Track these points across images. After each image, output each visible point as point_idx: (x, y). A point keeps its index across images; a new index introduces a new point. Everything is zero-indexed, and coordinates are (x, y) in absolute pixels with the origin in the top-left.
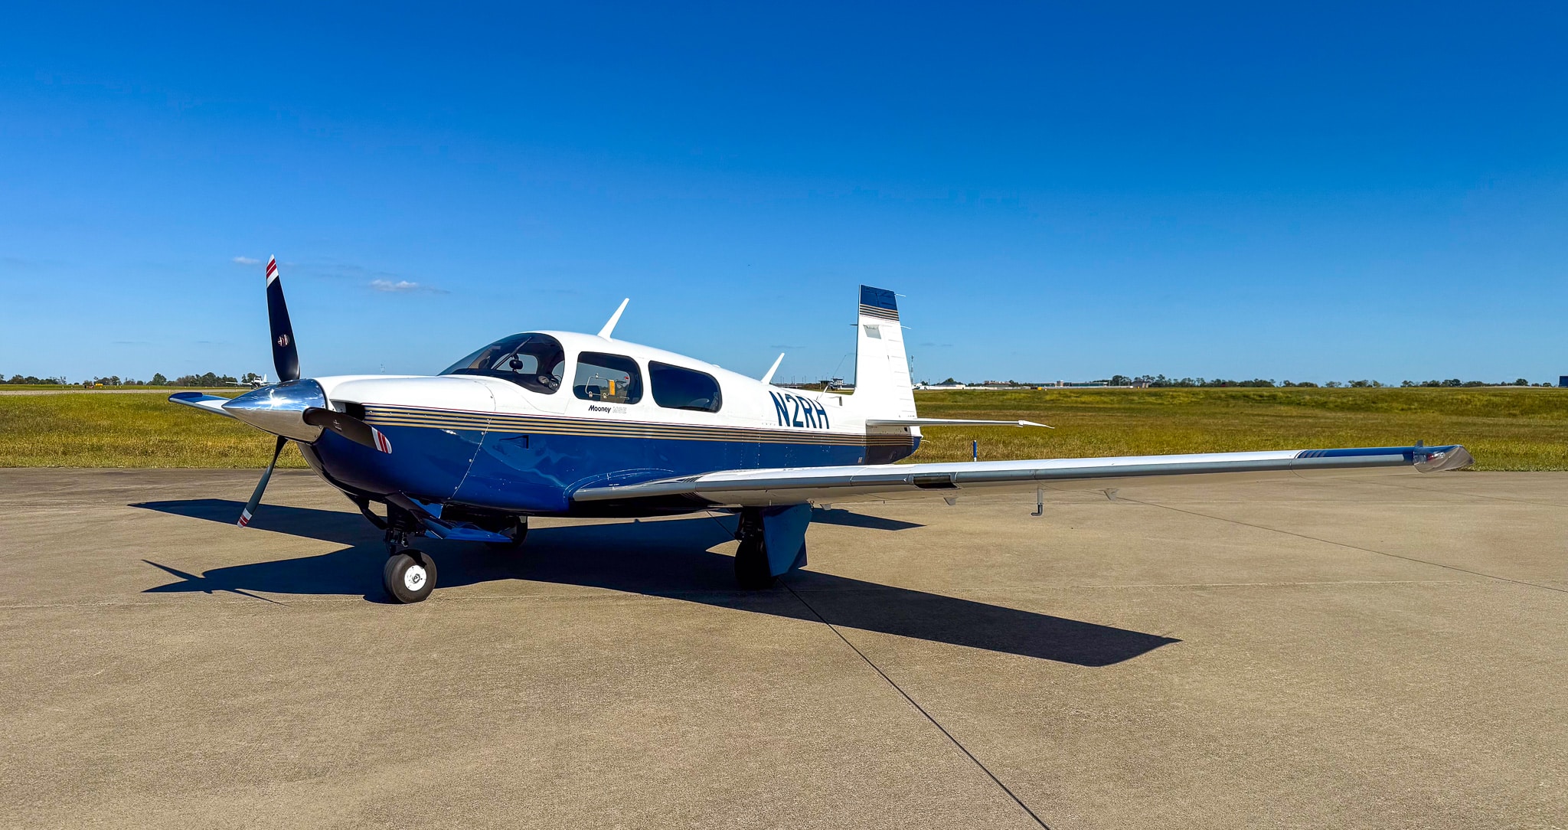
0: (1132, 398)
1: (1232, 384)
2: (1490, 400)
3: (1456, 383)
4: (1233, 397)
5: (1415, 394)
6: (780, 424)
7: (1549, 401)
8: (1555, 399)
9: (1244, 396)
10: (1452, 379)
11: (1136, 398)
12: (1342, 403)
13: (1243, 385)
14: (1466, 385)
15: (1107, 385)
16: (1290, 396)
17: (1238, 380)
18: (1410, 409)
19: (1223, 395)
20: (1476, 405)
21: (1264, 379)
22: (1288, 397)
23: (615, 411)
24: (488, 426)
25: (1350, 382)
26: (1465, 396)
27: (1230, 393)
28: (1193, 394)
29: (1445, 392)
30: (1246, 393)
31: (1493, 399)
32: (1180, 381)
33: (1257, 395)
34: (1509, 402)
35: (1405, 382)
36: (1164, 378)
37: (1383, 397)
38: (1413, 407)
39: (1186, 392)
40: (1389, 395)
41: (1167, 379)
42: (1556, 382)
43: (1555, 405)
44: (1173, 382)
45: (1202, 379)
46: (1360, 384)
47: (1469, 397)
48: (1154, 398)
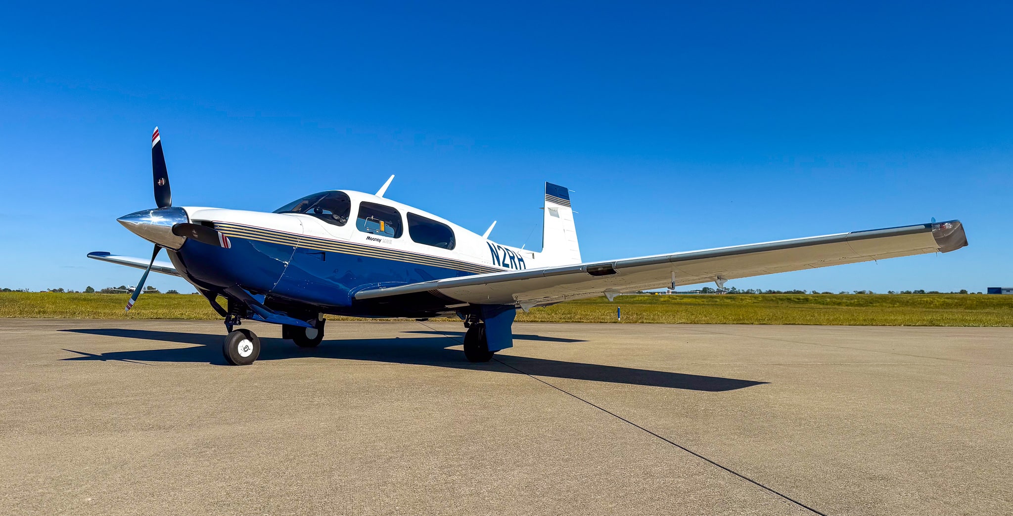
0: (716, 300)
1: (779, 292)
2: (945, 301)
3: (922, 292)
4: (781, 300)
5: (896, 298)
6: (494, 264)
7: (982, 302)
8: (986, 300)
9: (788, 299)
10: (919, 290)
11: (718, 300)
12: (851, 303)
13: (785, 293)
14: (928, 293)
15: (700, 293)
16: (817, 299)
17: (783, 291)
18: (894, 307)
19: (774, 299)
20: (936, 305)
21: (799, 290)
22: (815, 300)
23: (384, 242)
24: (298, 243)
25: (854, 292)
26: (928, 299)
27: (778, 297)
28: (755, 298)
29: (916, 296)
30: (789, 297)
31: (946, 300)
32: (745, 291)
33: (796, 298)
34: (957, 303)
35: (890, 292)
36: (735, 289)
37: (877, 299)
38: (896, 306)
39: (750, 297)
40: (880, 299)
41: (737, 290)
42: (985, 292)
43: (987, 304)
44: (741, 291)
45: (760, 290)
46: (860, 293)
47: (931, 300)
48: (729, 300)
